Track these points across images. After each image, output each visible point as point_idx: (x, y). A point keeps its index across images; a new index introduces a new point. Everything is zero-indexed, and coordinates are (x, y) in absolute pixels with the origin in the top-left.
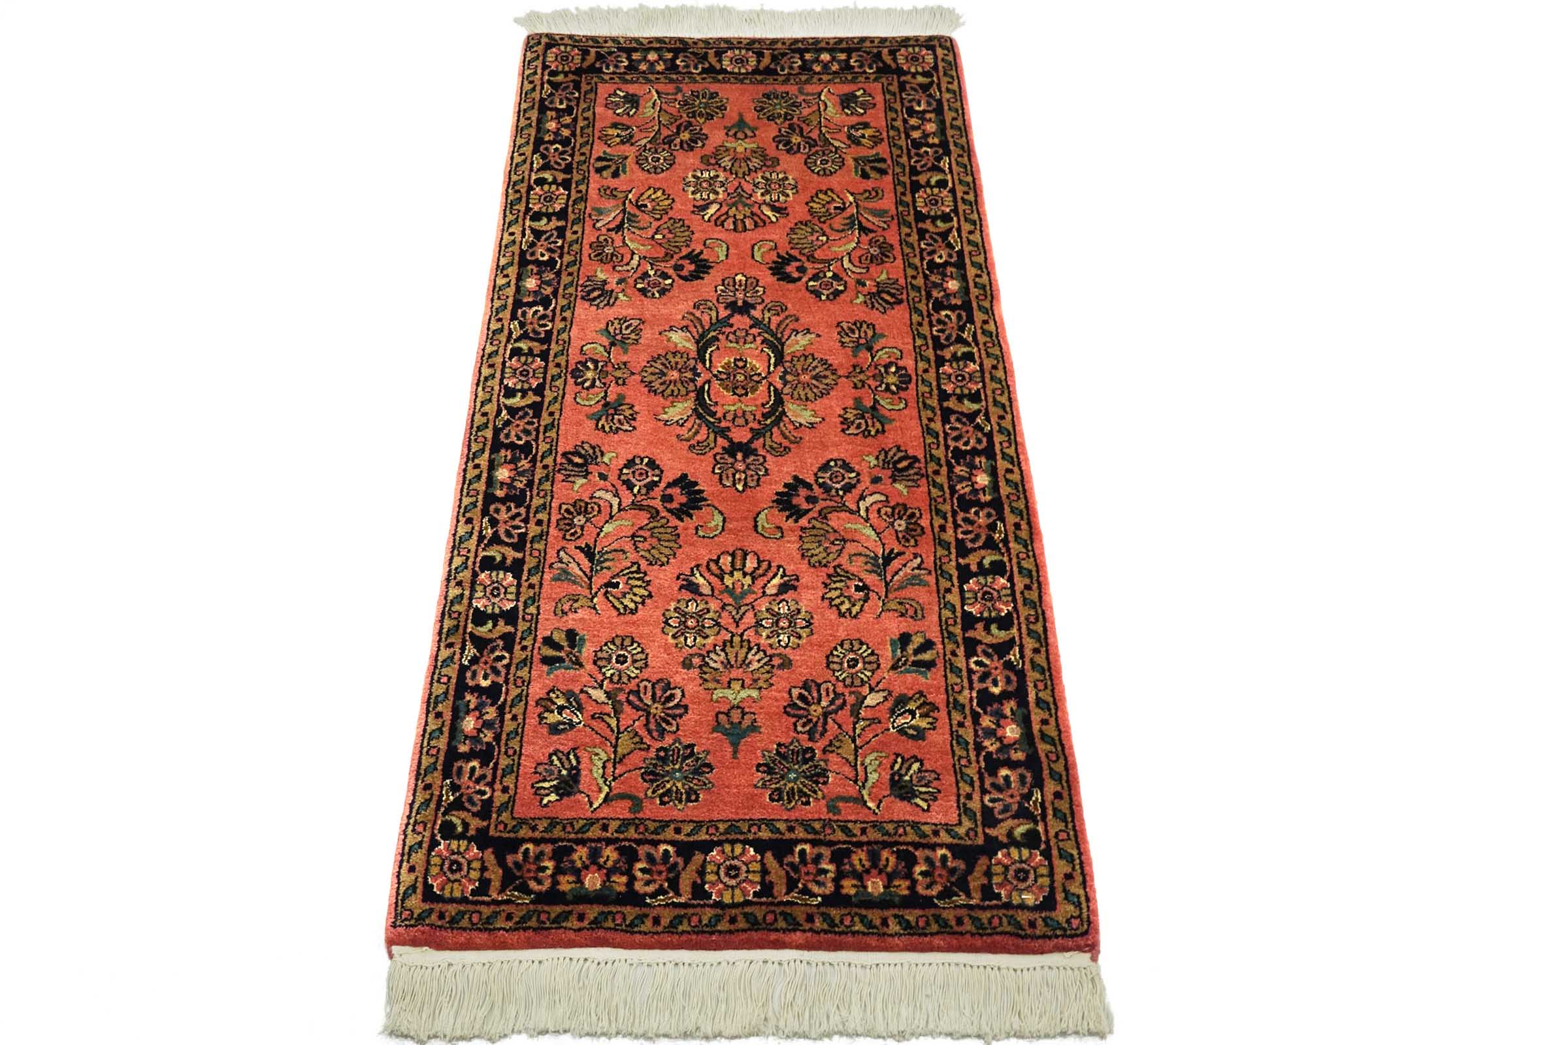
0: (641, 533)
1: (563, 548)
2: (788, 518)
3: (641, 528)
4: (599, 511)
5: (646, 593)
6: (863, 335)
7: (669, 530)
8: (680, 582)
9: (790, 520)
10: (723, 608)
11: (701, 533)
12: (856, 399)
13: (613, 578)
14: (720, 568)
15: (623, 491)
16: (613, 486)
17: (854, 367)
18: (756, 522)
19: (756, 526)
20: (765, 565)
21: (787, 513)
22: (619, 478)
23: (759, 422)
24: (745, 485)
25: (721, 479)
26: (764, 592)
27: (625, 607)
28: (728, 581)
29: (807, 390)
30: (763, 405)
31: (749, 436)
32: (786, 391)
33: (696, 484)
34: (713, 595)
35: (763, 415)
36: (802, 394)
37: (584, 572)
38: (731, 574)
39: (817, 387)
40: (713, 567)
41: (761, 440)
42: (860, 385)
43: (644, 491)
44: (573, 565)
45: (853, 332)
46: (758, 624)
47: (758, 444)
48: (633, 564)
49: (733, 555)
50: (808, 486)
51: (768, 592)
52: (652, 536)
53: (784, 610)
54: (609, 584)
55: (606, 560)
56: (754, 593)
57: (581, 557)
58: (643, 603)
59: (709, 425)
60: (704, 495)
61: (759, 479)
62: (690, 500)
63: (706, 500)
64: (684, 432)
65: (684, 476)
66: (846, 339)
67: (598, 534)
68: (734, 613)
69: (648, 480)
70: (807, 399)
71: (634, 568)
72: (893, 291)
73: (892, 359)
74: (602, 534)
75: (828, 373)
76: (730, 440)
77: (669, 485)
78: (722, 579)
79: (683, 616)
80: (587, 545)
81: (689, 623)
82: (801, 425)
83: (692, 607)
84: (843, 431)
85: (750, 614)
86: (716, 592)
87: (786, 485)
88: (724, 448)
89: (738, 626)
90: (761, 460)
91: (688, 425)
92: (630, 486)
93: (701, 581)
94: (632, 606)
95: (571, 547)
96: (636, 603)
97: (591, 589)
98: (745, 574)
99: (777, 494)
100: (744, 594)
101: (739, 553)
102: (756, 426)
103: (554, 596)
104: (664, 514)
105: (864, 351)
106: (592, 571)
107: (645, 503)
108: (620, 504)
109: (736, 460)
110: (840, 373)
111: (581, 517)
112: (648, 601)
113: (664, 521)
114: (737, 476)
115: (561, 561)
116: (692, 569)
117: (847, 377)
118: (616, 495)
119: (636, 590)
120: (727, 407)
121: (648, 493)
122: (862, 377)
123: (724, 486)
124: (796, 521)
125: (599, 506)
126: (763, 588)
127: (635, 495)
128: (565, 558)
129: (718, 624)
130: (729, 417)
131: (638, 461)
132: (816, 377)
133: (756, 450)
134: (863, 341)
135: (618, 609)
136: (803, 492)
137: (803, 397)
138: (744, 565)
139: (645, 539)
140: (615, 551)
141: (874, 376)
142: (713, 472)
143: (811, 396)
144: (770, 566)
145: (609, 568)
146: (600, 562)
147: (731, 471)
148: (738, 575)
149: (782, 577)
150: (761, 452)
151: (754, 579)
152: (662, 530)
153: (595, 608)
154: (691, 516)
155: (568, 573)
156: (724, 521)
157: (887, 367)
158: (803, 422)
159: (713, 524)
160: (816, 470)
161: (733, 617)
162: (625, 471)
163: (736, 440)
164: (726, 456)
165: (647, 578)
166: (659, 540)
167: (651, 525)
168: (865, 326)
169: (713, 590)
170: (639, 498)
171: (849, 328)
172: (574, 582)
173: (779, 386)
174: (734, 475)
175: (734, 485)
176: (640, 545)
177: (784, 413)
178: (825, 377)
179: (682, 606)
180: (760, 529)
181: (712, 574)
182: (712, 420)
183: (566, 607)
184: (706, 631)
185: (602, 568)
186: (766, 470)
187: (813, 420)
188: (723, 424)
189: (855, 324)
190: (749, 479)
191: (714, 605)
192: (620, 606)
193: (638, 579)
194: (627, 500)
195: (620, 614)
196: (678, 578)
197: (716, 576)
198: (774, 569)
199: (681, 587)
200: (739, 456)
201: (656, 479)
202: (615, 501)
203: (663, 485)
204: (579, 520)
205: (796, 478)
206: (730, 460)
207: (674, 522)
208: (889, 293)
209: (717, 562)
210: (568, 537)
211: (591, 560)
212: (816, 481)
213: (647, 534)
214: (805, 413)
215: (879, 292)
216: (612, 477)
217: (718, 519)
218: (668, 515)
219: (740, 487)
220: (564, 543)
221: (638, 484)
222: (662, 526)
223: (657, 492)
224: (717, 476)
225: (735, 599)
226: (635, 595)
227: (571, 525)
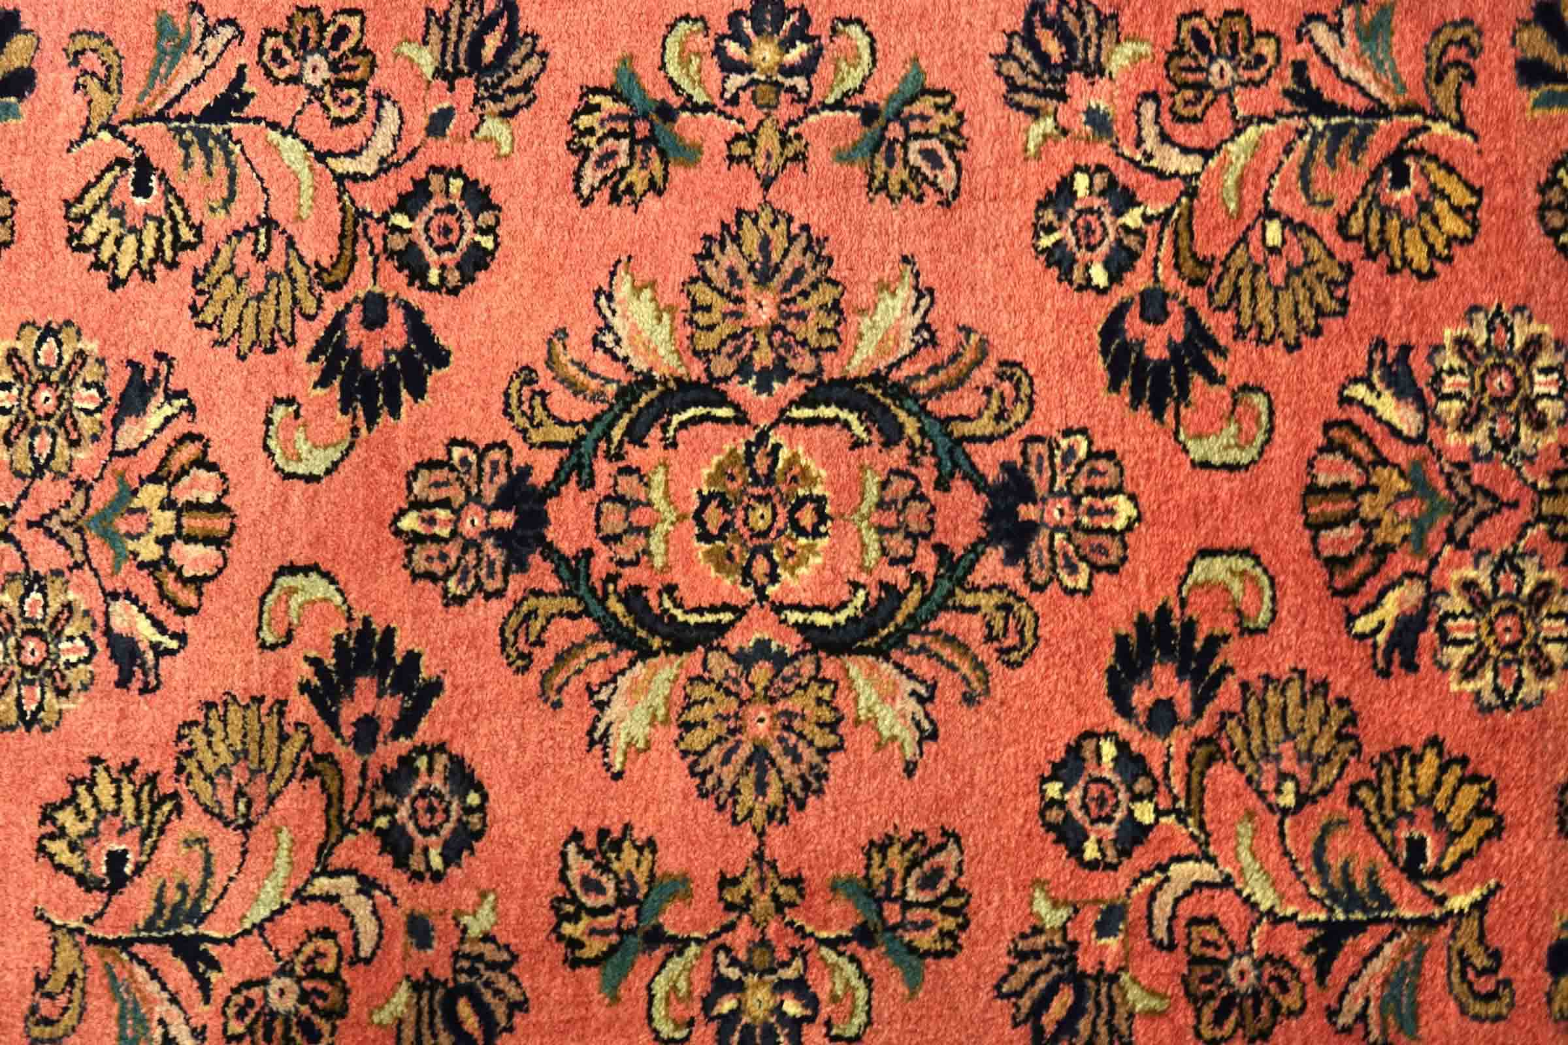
0: (279, 243)
1: (241, 34)
2: (315, 662)
3: (291, 243)
4: (338, 122)
5: (122, 272)
6: (916, 915)
7: (285, 322)
8: (150, 364)
9: (307, 671)
10: (79, 484)
11: (280, 412)
12: (685, 879)
13: (162, 177)
14: (184, 472)
15: (402, 181)
16: (411, 156)
17: (796, 881)
18: (306, 570)
19: (292, 569)
20: (187, 597)
21: (330, 662)
22: (434, 169)
23: (613, 578)
24: (416, 538)
25: (432, 465)
26: (115, 596)
27: (87, 220)
28: (151, 495)
29: (716, 728)
30: (671, 589)
31: (568, 548)
32: (719, 664)
33: (418, 392)
34: (113, 453)
35: (637, 590)
36: (707, 711)
37: (177, 98)
38: (168, 504)
39: (726, 760)
40: (190, 451)
41: (553, 584)
42: (734, 895)
43: (398, 243)
44: (196, 65)
45: (928, 882)
46: (34, 582)
47: (541, 573)
48: (198, 230)
49: (218, 507)
50: (406, 725)
51: (117, 607)
52: (271, 275)
53: (70, 650)
54: (144, 167)
55: (208, 154)
56: (116, 569)
57: (216, 85)
58: (98, 265)
59: (600, 425)
60: (384, 419)
61: (431, 576)
62: (369, 377)
63: (371, 421)
64: (577, 348)
65: (441, 358)
66: (896, 860)
67: (274, 126)
68: (65, 514)
69: (430, 255)
70: (687, 727)
71: (186, 234)
72: (1084, 1026)
73: (825, 1011)
74: (274, 135)
75: (774, 794)
76: (552, 490)
77: (414, 316)
78: (155, 479)
79: (64, 377)
80: (247, 98)
81: (44, 393)
82: (602, 706)
83: (85, 399)
84: (577, 836)
85: (60, 557)
86: (120, 464)
87: (413, 659)
88: (526, 471)
89: (30, 525)
90: (491, 585)
91: (600, 363)
92: (409, 203)
93: (154, 418)
94: (91, 236)
95: (244, 55)
96: (98, 245)
97: (135, 122)
98: (165, 542)
99: (389, 633)
100: (110, 537)
101: (220, 524)
102: (601, 565)
103: (118, 25)
104: (332, 304)
105: (855, 919)
106: (182, 118)
107: (363, 248)
108: (358, 177)
109: (490, 509)
110: (777, 836)
111: (325, 73)
112: (102, 278)
113: (310, 305)
114: (442, 514)
115: (208, 32)
116: (183, 394)
117: (759, 857)
118: (385, 166)
119: (130, 241)
120: (658, 478)
121: (391, 254)
122: (763, 902)
123: (413, 475)
124: (304, 687)
125: (353, 120)
126: (128, 595)
127: (385, 217)
128: (214, 45)
129: (39, 470)
130: (628, 486)
131: (486, 218)
132: (760, 757)
133: (523, 568)
134: (893, 913)
135: (80, 200)
136: (389, 708)
137: (692, 715)
138: (190, 539)
139: (263, 257)
140: (232, 178)
141: (764, 943)
142: (454, 442)
143: (697, 739)
144: (184, 611)
145: (187, 164)
146: (203, 137)
147: (459, 497)
148: (165, 522)
149: (155, 646)
150: (517, 584)
151: (151, 567)
152: (286, 302)
153: (84, 136)
154: (323, 382)
155: (175, 58)
156: (310, 478)
157: (799, 987)
158: (610, 714)
159: (303, 447)
160: (455, 749)
161: (55, 512)
162: (456, 184)
163: (552, 505)
164: (502, 479)
165: (159, 269)
166: (259, 298)
167: (299, 271)
168: (950, 923)
169: (128, 453)
170: (375, 231)
171: (938, 872)
172: (153, 74)
173: (735, 640)
174: (445, 503)
175: (417, 505)
176: (246, 245)
177: (645, 653)
178: (761, 787)
179: (91, 373)
180: (285, 581)
181: (170, 452)
182: (617, 433)
183: (90, 61)
184: (24, 439)
185: (186, 145)
186: (460, 600)
187: (618, 742)
188: (603, 469)
189: (954, 891)
190: (433, 549)
191: (86, 457)
192: (88, 204)
193: (159, 248)
194: (368, 197)
195: (68, 205)
196: (160, 356)
197: (164, 461)
198: (174, 623)
199: (135, 367)
200: (504, 519)
201: (434, 277)
202: (366, 164)
203: (415, 296)
204: (317, 70)
205: (435, 687)
206: (490, 493)
207: (309, 334)
208: (1076, 1012)
209: (201, 462)
210: (270, 42)
211: (210, 114)
212: (421, 750)
213: (276, 261)
214: (641, 714)
215: (1078, 980)
216: (439, 152)
217: (317, 463)
218: (326, 317)
219: (409, 522)
220: (253, 33)
221: (418, 225)
222: (295, 301)
223: (394, 282)
224: (440, 454)
225: (102, 516)
226: (118, 242)
227: (303, 48)
